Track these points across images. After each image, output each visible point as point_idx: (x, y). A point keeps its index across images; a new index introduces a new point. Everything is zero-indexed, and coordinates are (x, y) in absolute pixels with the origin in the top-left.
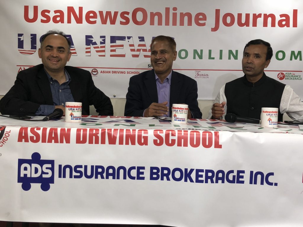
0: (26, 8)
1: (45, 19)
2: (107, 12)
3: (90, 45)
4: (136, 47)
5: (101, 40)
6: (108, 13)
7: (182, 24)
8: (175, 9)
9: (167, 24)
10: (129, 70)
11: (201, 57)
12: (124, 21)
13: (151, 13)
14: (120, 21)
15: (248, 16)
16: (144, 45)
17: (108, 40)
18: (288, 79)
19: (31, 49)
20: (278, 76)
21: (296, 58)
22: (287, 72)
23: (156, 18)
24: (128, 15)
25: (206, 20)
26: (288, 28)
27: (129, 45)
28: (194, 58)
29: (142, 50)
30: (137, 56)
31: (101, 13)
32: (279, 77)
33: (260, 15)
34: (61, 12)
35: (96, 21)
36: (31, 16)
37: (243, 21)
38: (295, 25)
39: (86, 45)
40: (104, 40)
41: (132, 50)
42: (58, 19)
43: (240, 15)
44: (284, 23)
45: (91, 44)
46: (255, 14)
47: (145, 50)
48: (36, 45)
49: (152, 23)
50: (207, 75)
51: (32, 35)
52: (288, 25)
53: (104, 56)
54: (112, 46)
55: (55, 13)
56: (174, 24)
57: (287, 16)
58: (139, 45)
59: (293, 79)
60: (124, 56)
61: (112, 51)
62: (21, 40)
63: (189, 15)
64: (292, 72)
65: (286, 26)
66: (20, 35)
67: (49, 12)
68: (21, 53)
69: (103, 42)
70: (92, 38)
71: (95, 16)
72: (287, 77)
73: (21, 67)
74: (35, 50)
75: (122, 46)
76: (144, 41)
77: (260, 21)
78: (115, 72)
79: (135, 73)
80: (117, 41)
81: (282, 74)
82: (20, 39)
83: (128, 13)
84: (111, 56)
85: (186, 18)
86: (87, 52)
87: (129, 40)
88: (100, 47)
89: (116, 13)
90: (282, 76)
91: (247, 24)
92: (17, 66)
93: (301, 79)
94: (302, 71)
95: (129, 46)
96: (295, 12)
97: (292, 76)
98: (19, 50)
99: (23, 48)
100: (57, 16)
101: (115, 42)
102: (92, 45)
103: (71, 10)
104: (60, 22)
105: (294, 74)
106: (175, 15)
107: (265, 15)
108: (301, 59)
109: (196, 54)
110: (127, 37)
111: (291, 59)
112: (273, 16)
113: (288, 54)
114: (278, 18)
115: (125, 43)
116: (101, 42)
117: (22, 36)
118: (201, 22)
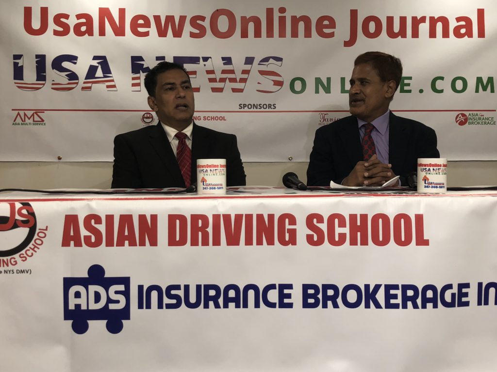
0: (28, 11)
1: (61, 29)
2: (167, 16)
3: (139, 73)
4: (218, 75)
6: (170, 19)
7: (295, 34)
8: (282, 10)
9: (270, 34)
10: (207, 114)
11: (327, 90)
12: (197, 31)
13: (243, 19)
14: (191, 32)
15: (403, 20)
16: (232, 72)
18: (472, 123)
19: (37, 80)
20: (456, 119)
21: (485, 89)
22: (471, 112)
23: (251, 26)
24: (204, 21)
25: (335, 28)
26: (470, 39)
27: (207, 71)
28: (317, 91)
29: (227, 80)
30: (220, 90)
31: (157, 18)
32: (458, 121)
33: (423, 19)
34: (88, 17)
35: (148, 32)
36: (36, 24)
37: (396, 29)
38: (481, 34)
39: (132, 73)
41: (212, 80)
42: (83, 29)
43: (390, 20)
45: (141, 71)
46: (416, 18)
47: (233, 80)
48: (45, 74)
49: (244, 35)
51: (37, 56)
52: (470, 34)
55: (78, 19)
56: (282, 34)
57: (468, 20)
58: (224, 72)
59: (481, 123)
60: (197, 90)
62: (19, 65)
63: (306, 20)
64: (478, 112)
65: (466, 37)
66: (17, 57)
67: (67, 17)
68: (19, 87)
70: (143, 60)
71: (147, 24)
72: (471, 121)
73: (20, 112)
74: (43, 82)
75: (195, 73)
76: (232, 64)
77: (424, 28)
79: (217, 118)
80: (185, 65)
81: (463, 115)
82: (18, 63)
83: (203, 18)
85: (301, 25)
86: (133, 85)
87: (205, 63)
89: (183, 19)
90: (463, 119)
91: (403, 33)
92: (13, 110)
93: (494, 123)
94: (495, 111)
95: (205, 72)
96: (481, 13)
97: (480, 119)
98: (15, 83)
99: (22, 79)
100: (82, 24)
102: (143, 72)
103: (104, 13)
104: (87, 35)
105: (483, 116)
106: (282, 20)
107: (432, 18)
108: (492, 91)
109: (320, 85)
110: (203, 58)
111: (477, 91)
112: (444, 21)
113: (472, 83)
114: (453, 24)
115: (199, 67)
117: (20, 59)
118: (326, 31)
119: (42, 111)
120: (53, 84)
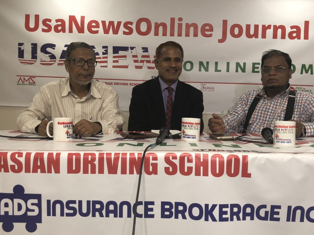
0: (27, 17)
1: (46, 28)
4: (140, 58)
5: (103, 50)
6: (111, 23)
7: (187, 35)
8: (180, 19)
9: (172, 34)
10: (132, 82)
11: (207, 69)
12: (127, 31)
13: (156, 24)
14: (124, 31)
15: (256, 27)
16: (148, 57)
17: (110, 50)
19: (32, 59)
21: (307, 72)
22: (297, 86)
23: (161, 28)
24: (132, 25)
25: (213, 31)
26: (299, 40)
27: (133, 56)
28: (200, 70)
29: (145, 61)
30: (140, 67)
31: (104, 23)
33: (269, 27)
34: (63, 21)
35: (98, 30)
36: (32, 25)
37: (252, 32)
38: (306, 37)
40: (107, 51)
41: (135, 61)
42: (60, 28)
43: (248, 27)
44: (294, 35)
46: (265, 26)
47: (148, 62)
48: (36, 55)
49: (156, 34)
50: (213, 88)
51: (32, 44)
52: (298, 37)
53: (106, 67)
54: (114, 57)
55: (57, 22)
56: (180, 34)
57: (298, 28)
58: (143, 56)
60: (126, 67)
61: (114, 62)
63: (195, 26)
65: (296, 39)
66: (21, 44)
67: (50, 21)
68: (21, 62)
69: (106, 53)
70: (95, 48)
71: (97, 26)
74: (35, 60)
75: (125, 57)
76: (148, 52)
77: (270, 32)
78: (117, 84)
80: (120, 52)
81: (292, 88)
82: (21, 48)
83: (131, 23)
84: (114, 67)
85: (192, 29)
87: (132, 51)
88: (102, 58)
89: (119, 23)
91: (256, 35)
92: (17, 76)
94: (313, 86)
96: (307, 23)
98: (19, 60)
99: (23, 58)
100: (59, 25)
101: (118, 53)
103: (72, 19)
104: (62, 32)
105: (305, 89)
106: (180, 26)
107: (275, 26)
108: (312, 73)
109: (202, 66)
110: (130, 47)
111: (302, 73)
112: (283, 28)
113: (299, 68)
114: (288, 30)
115: (128, 53)
116: (103, 52)
118: (207, 33)
119: (34, 77)
120: (41, 61)
